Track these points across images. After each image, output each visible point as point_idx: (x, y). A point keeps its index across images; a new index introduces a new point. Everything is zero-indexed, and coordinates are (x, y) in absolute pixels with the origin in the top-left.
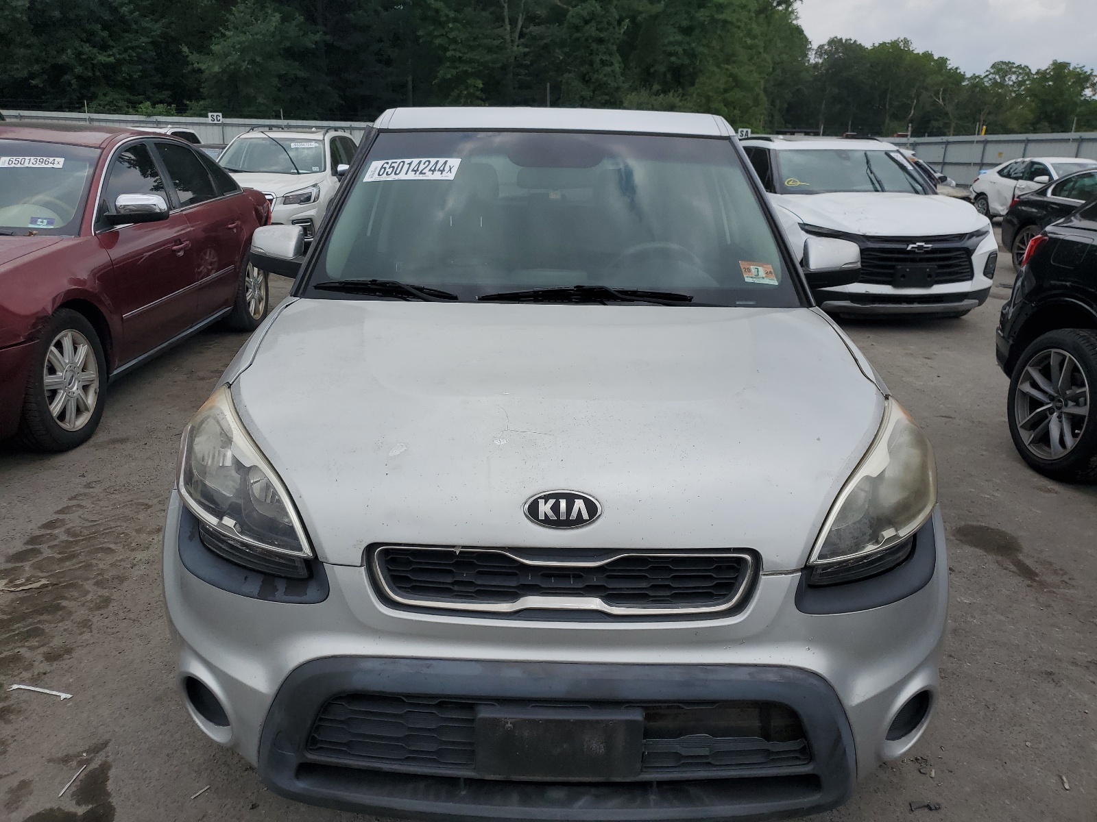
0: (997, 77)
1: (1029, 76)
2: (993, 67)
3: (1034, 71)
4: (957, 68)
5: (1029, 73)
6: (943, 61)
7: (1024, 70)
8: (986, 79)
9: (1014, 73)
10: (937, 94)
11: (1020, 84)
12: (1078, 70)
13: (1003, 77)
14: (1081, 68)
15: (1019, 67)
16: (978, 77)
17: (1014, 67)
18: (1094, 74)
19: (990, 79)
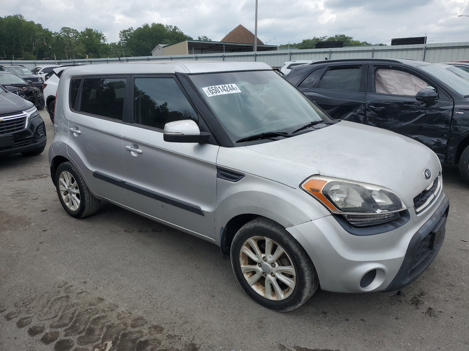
0: (65, 34)
1: (78, 34)
2: (62, 29)
3: (80, 32)
4: (47, 29)
5: (78, 33)
6: (39, 26)
7: (75, 31)
8: (61, 34)
9: (71, 32)
10: (42, 40)
11: (76, 37)
12: (96, 32)
13: (68, 33)
14: (97, 31)
15: (73, 30)
16: (57, 33)
17: (71, 30)
18: (102, 34)
19: (63, 35)
